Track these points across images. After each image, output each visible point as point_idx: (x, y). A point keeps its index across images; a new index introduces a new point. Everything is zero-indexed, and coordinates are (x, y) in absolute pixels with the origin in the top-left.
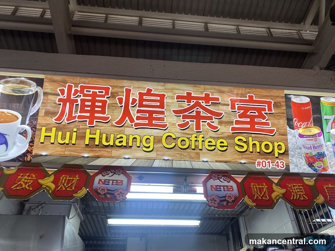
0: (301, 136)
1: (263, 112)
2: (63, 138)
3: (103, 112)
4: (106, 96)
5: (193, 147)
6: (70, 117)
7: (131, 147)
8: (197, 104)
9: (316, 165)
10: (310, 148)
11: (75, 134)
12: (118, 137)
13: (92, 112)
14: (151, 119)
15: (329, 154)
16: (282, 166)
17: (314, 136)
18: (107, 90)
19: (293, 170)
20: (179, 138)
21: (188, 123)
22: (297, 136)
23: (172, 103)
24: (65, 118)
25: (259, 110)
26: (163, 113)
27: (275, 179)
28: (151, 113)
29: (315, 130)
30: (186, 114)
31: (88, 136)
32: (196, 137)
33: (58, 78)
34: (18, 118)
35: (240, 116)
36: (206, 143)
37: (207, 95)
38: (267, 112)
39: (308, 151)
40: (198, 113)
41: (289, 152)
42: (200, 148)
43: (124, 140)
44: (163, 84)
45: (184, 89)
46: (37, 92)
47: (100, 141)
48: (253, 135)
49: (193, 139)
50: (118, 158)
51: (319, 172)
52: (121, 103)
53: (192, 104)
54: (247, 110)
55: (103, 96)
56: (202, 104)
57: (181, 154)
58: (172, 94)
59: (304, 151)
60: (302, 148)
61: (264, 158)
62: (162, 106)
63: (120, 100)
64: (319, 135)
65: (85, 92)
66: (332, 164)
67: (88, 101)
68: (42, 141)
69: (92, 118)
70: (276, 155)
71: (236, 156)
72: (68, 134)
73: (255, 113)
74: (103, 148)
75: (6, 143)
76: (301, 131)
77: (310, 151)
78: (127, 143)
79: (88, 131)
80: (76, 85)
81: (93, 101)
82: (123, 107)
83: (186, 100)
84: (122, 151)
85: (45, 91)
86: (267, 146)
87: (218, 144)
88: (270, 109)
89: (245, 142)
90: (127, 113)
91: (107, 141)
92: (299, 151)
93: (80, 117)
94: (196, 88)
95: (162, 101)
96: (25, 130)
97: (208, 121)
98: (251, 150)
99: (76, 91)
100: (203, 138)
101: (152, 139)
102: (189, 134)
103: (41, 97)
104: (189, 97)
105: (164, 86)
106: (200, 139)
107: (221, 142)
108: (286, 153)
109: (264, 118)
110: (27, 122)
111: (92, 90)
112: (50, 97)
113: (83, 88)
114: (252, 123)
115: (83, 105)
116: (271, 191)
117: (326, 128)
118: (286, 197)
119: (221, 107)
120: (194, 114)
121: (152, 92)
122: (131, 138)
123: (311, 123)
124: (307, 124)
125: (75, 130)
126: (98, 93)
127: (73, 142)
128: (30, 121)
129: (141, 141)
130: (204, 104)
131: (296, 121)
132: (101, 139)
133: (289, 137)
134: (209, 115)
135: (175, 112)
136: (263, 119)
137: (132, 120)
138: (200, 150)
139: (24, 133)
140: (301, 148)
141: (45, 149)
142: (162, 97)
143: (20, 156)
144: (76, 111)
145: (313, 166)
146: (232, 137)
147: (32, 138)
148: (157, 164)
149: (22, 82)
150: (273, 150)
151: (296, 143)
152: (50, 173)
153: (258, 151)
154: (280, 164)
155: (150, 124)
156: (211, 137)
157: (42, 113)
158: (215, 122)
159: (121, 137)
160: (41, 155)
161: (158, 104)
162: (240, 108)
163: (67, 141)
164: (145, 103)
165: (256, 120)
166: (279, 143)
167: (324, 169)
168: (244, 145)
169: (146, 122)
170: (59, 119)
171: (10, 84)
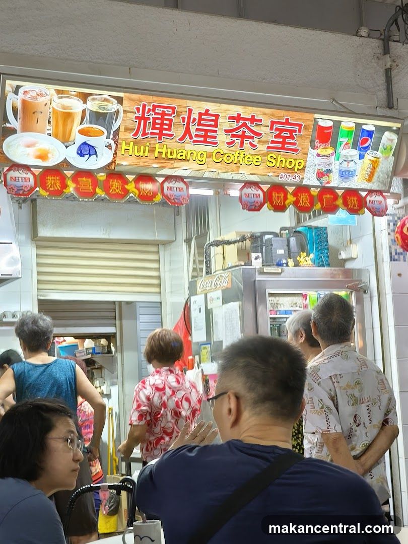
0: (318, 155)
1: (294, 134)
2: (139, 151)
3: (169, 129)
4: (173, 115)
5: (235, 162)
6: (144, 134)
7: (189, 160)
8: (244, 125)
9: (323, 179)
10: (322, 165)
11: (147, 148)
12: (180, 151)
13: (161, 129)
14: (206, 136)
17: (328, 155)
18: (173, 109)
19: (305, 182)
20: (226, 154)
21: (234, 141)
22: (315, 155)
23: (224, 123)
24: (140, 133)
25: (291, 132)
26: (216, 131)
27: (291, 189)
28: (206, 131)
29: (330, 151)
30: (234, 133)
31: (157, 150)
32: (239, 154)
33: (135, 97)
34: (103, 133)
35: (276, 137)
36: (246, 159)
37: (253, 116)
38: (297, 133)
39: (320, 168)
40: (244, 132)
41: (306, 168)
43: (184, 154)
44: (218, 104)
45: (235, 109)
46: (118, 110)
47: (166, 155)
48: (282, 153)
49: (237, 155)
50: (178, 168)
51: (324, 185)
52: (184, 122)
53: (240, 124)
54: (281, 131)
55: (170, 115)
56: (248, 124)
57: (226, 168)
58: (225, 114)
59: (318, 167)
60: (317, 165)
61: (286, 172)
62: (216, 126)
63: (184, 119)
64: (332, 154)
65: (156, 111)
67: (158, 119)
68: (123, 153)
69: (161, 135)
70: (296, 170)
71: (266, 170)
72: (142, 148)
73: (287, 134)
74: (168, 160)
75: (96, 154)
76: (319, 151)
77: (322, 167)
78: (186, 157)
79: (157, 145)
80: (149, 104)
81: (162, 119)
82: (185, 126)
84: (182, 163)
85: (125, 109)
87: (255, 160)
88: (300, 131)
89: (275, 159)
90: (188, 131)
91: (171, 155)
93: (152, 134)
94: (245, 109)
95: (216, 121)
96: (110, 144)
97: (251, 140)
98: (278, 166)
99: (149, 110)
100: (244, 154)
101: (205, 154)
102: (233, 151)
103: (121, 114)
104: (238, 118)
105: (220, 106)
106: (242, 155)
107: (257, 158)
108: (303, 169)
109: (293, 138)
110: (111, 136)
111: (162, 109)
112: (129, 115)
113: (155, 107)
114: (284, 143)
115: (154, 123)
116: (286, 198)
117: (340, 149)
118: (296, 204)
119: (263, 128)
120: (240, 133)
121: (209, 113)
122: (190, 152)
123: (329, 144)
124: (326, 145)
125: (148, 144)
126: (166, 112)
127: (146, 155)
128: (114, 137)
129: (197, 156)
131: (317, 142)
132: (167, 153)
133: (309, 156)
134: (252, 135)
135: (226, 131)
136: (293, 140)
137: (191, 138)
138: (241, 164)
139: (109, 146)
141: (124, 159)
142: (217, 116)
143: (107, 165)
144: (149, 128)
145: (321, 180)
146: (265, 155)
147: (115, 151)
148: (207, 175)
149: (106, 100)
150: (294, 166)
152: (131, 180)
153: (283, 166)
154: (297, 178)
155: (205, 141)
156: (250, 154)
157: (122, 129)
158: (256, 141)
159: (182, 152)
160: (123, 165)
161: (213, 123)
162: (277, 129)
163: (141, 154)
164: (202, 122)
165: (287, 140)
166: (300, 161)
167: (328, 183)
168: (274, 161)
169: (202, 139)
170: (135, 135)
171: (96, 102)
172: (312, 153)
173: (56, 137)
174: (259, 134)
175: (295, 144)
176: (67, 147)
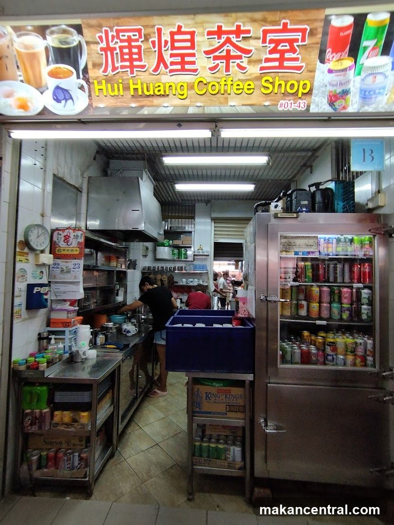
0: (330, 71)
1: (295, 44)
2: (113, 90)
3: (140, 59)
4: (140, 40)
5: (222, 92)
6: (114, 68)
7: (168, 95)
8: (228, 41)
9: (337, 104)
10: (336, 85)
11: (121, 85)
12: (156, 86)
13: (131, 60)
14: (183, 63)
15: (355, 91)
16: (303, 107)
17: (345, 70)
18: (139, 31)
20: (209, 83)
21: (218, 65)
22: (326, 72)
23: (203, 42)
24: (110, 68)
25: (291, 42)
26: (193, 55)
28: (183, 56)
29: (348, 62)
30: (217, 54)
31: (132, 87)
32: (225, 81)
33: (93, 22)
34: (72, 72)
35: (271, 52)
36: (235, 87)
37: (238, 27)
38: (300, 43)
39: (332, 89)
40: (228, 51)
41: (314, 91)
42: (229, 92)
43: (162, 88)
44: (192, 16)
45: (215, 21)
46: (80, 42)
47: (143, 92)
48: (280, 74)
49: (223, 83)
50: (158, 106)
51: (338, 111)
52: (154, 47)
53: (222, 40)
54: (278, 42)
55: (137, 40)
56: (232, 39)
57: (212, 100)
58: (202, 29)
59: (329, 88)
60: (328, 86)
61: (287, 99)
62: (192, 47)
63: (153, 43)
64: (350, 68)
65: (121, 37)
66: (354, 101)
67: (125, 47)
68: (97, 94)
69: (132, 67)
70: (300, 95)
71: (261, 99)
72: (116, 85)
73: (286, 46)
74: (146, 97)
75: (71, 98)
76: (332, 65)
77: (335, 88)
78: (165, 91)
79: (131, 82)
80: (111, 29)
81: (130, 47)
82: (157, 52)
83: (216, 37)
84: (161, 100)
85: (86, 40)
86: (292, 86)
87: (246, 87)
88: (303, 40)
89: (271, 83)
90: (161, 59)
91: (148, 90)
92: (324, 89)
93: (122, 67)
94: (226, 18)
95: (192, 41)
96: (82, 85)
97: (238, 61)
98: (276, 92)
99: (113, 37)
100: (232, 81)
101: (185, 85)
102: (218, 78)
103: (85, 47)
104: (219, 32)
105: (194, 19)
106: (229, 83)
107: (249, 85)
108: (310, 93)
109: (294, 51)
110: (81, 76)
111: (127, 34)
112: (93, 47)
113: (118, 31)
114: (282, 59)
115: (122, 54)
117: (362, 59)
119: (252, 42)
120: (224, 54)
121: (182, 30)
122: (167, 86)
123: (346, 53)
124: (341, 55)
125: (120, 81)
126: (133, 37)
127: (122, 94)
128: (84, 76)
129: (176, 89)
130: (234, 40)
131: (329, 52)
132: (142, 88)
134: (239, 53)
135: (207, 53)
136: (294, 53)
138: (229, 94)
139: (82, 88)
140: (326, 86)
141: (101, 101)
142: (192, 34)
144: (117, 61)
145: (334, 105)
146: (259, 78)
147: (89, 92)
148: (191, 111)
149: (65, 32)
150: (298, 90)
151: (323, 80)
153: (283, 91)
154: (302, 105)
155: (183, 69)
156: (239, 80)
157: (90, 66)
158: (244, 62)
159: (159, 86)
160: (100, 108)
161: (188, 44)
162: (271, 41)
163: (116, 93)
164: (177, 44)
165: (287, 55)
166: (305, 82)
167: (344, 108)
168: (270, 86)
169: (179, 67)
170: (105, 71)
171: (55, 36)
172: (321, 69)
173: (29, 82)
174: (247, 52)
175: (296, 59)
176: (42, 93)
